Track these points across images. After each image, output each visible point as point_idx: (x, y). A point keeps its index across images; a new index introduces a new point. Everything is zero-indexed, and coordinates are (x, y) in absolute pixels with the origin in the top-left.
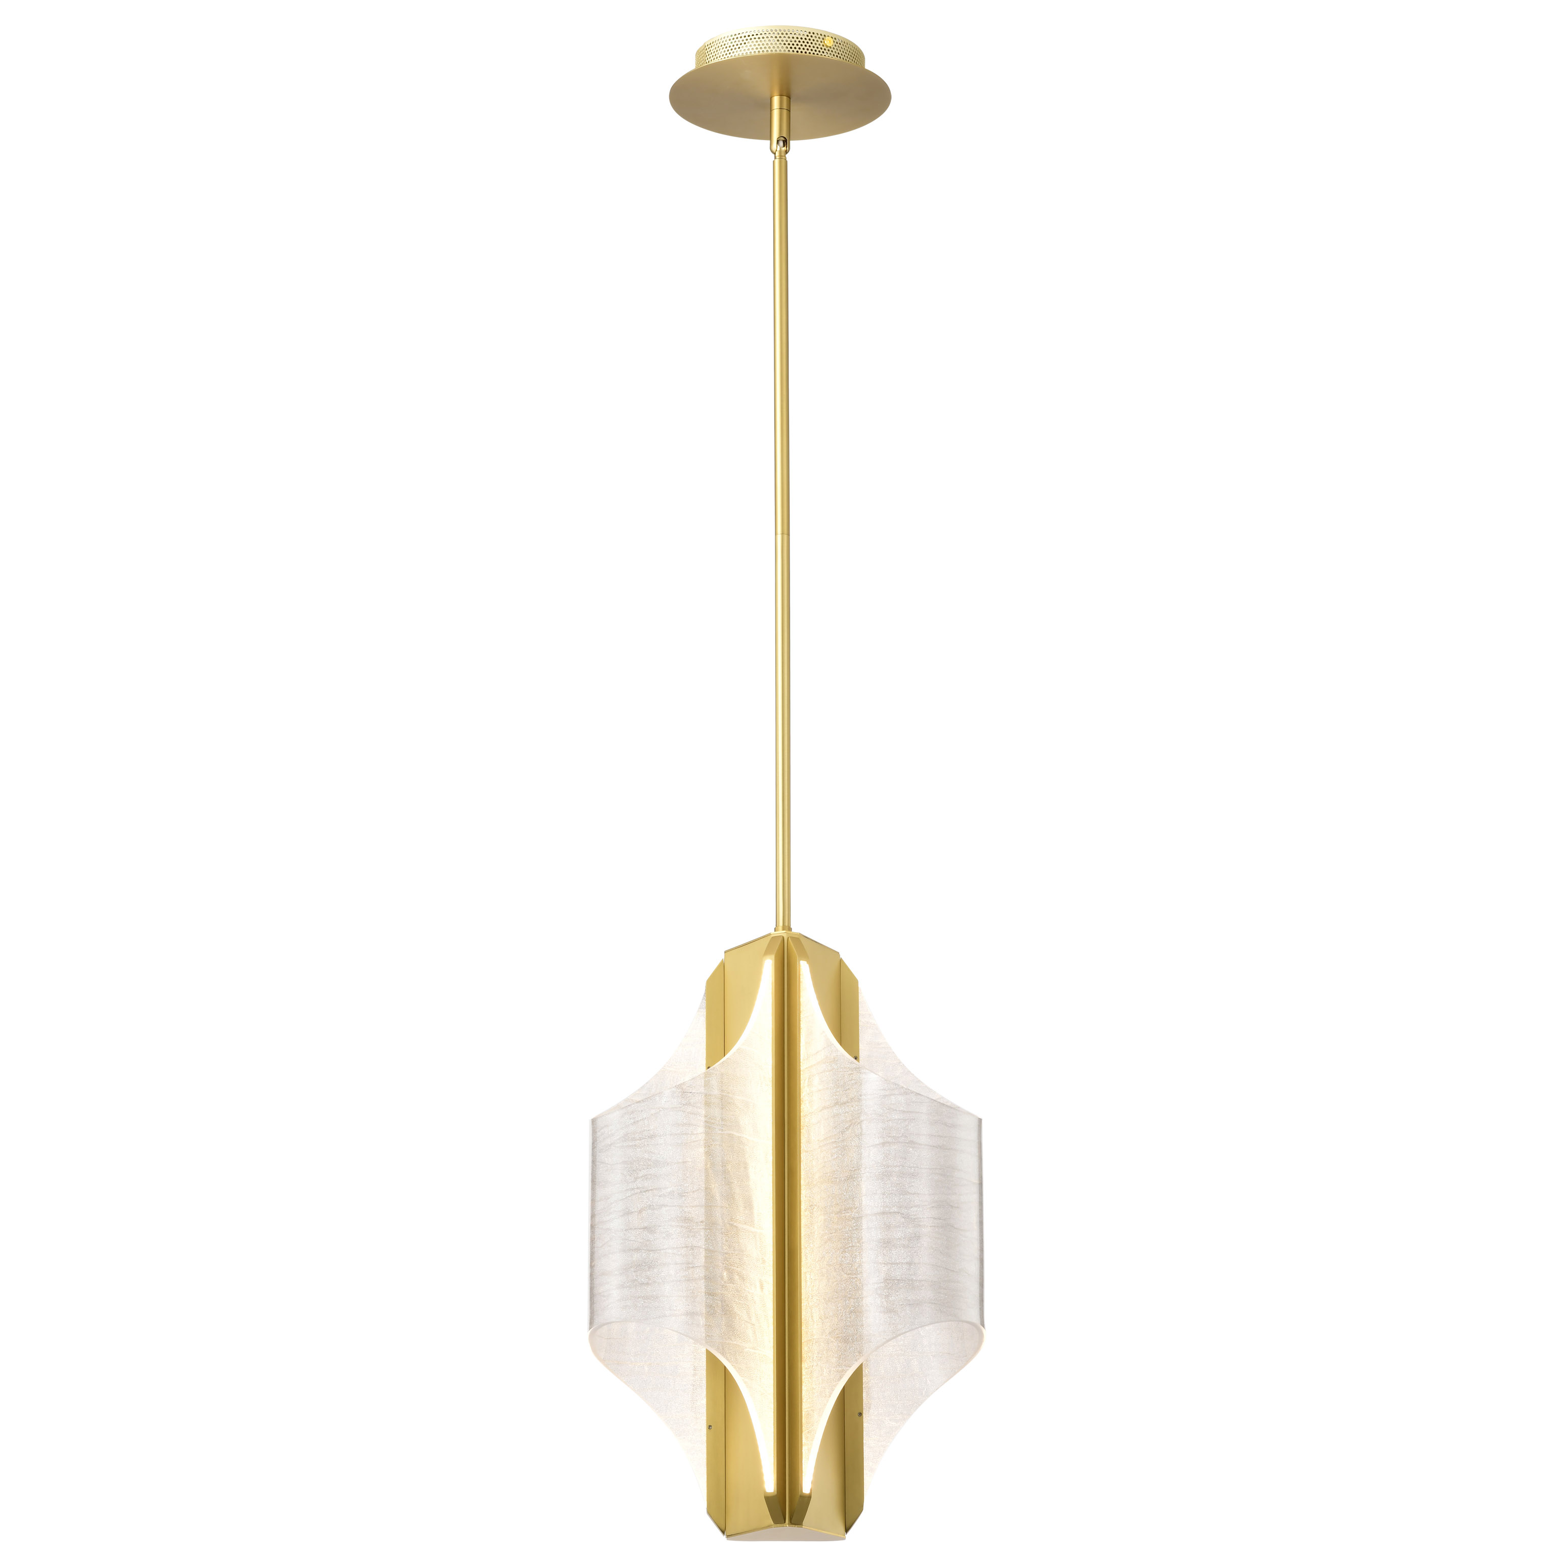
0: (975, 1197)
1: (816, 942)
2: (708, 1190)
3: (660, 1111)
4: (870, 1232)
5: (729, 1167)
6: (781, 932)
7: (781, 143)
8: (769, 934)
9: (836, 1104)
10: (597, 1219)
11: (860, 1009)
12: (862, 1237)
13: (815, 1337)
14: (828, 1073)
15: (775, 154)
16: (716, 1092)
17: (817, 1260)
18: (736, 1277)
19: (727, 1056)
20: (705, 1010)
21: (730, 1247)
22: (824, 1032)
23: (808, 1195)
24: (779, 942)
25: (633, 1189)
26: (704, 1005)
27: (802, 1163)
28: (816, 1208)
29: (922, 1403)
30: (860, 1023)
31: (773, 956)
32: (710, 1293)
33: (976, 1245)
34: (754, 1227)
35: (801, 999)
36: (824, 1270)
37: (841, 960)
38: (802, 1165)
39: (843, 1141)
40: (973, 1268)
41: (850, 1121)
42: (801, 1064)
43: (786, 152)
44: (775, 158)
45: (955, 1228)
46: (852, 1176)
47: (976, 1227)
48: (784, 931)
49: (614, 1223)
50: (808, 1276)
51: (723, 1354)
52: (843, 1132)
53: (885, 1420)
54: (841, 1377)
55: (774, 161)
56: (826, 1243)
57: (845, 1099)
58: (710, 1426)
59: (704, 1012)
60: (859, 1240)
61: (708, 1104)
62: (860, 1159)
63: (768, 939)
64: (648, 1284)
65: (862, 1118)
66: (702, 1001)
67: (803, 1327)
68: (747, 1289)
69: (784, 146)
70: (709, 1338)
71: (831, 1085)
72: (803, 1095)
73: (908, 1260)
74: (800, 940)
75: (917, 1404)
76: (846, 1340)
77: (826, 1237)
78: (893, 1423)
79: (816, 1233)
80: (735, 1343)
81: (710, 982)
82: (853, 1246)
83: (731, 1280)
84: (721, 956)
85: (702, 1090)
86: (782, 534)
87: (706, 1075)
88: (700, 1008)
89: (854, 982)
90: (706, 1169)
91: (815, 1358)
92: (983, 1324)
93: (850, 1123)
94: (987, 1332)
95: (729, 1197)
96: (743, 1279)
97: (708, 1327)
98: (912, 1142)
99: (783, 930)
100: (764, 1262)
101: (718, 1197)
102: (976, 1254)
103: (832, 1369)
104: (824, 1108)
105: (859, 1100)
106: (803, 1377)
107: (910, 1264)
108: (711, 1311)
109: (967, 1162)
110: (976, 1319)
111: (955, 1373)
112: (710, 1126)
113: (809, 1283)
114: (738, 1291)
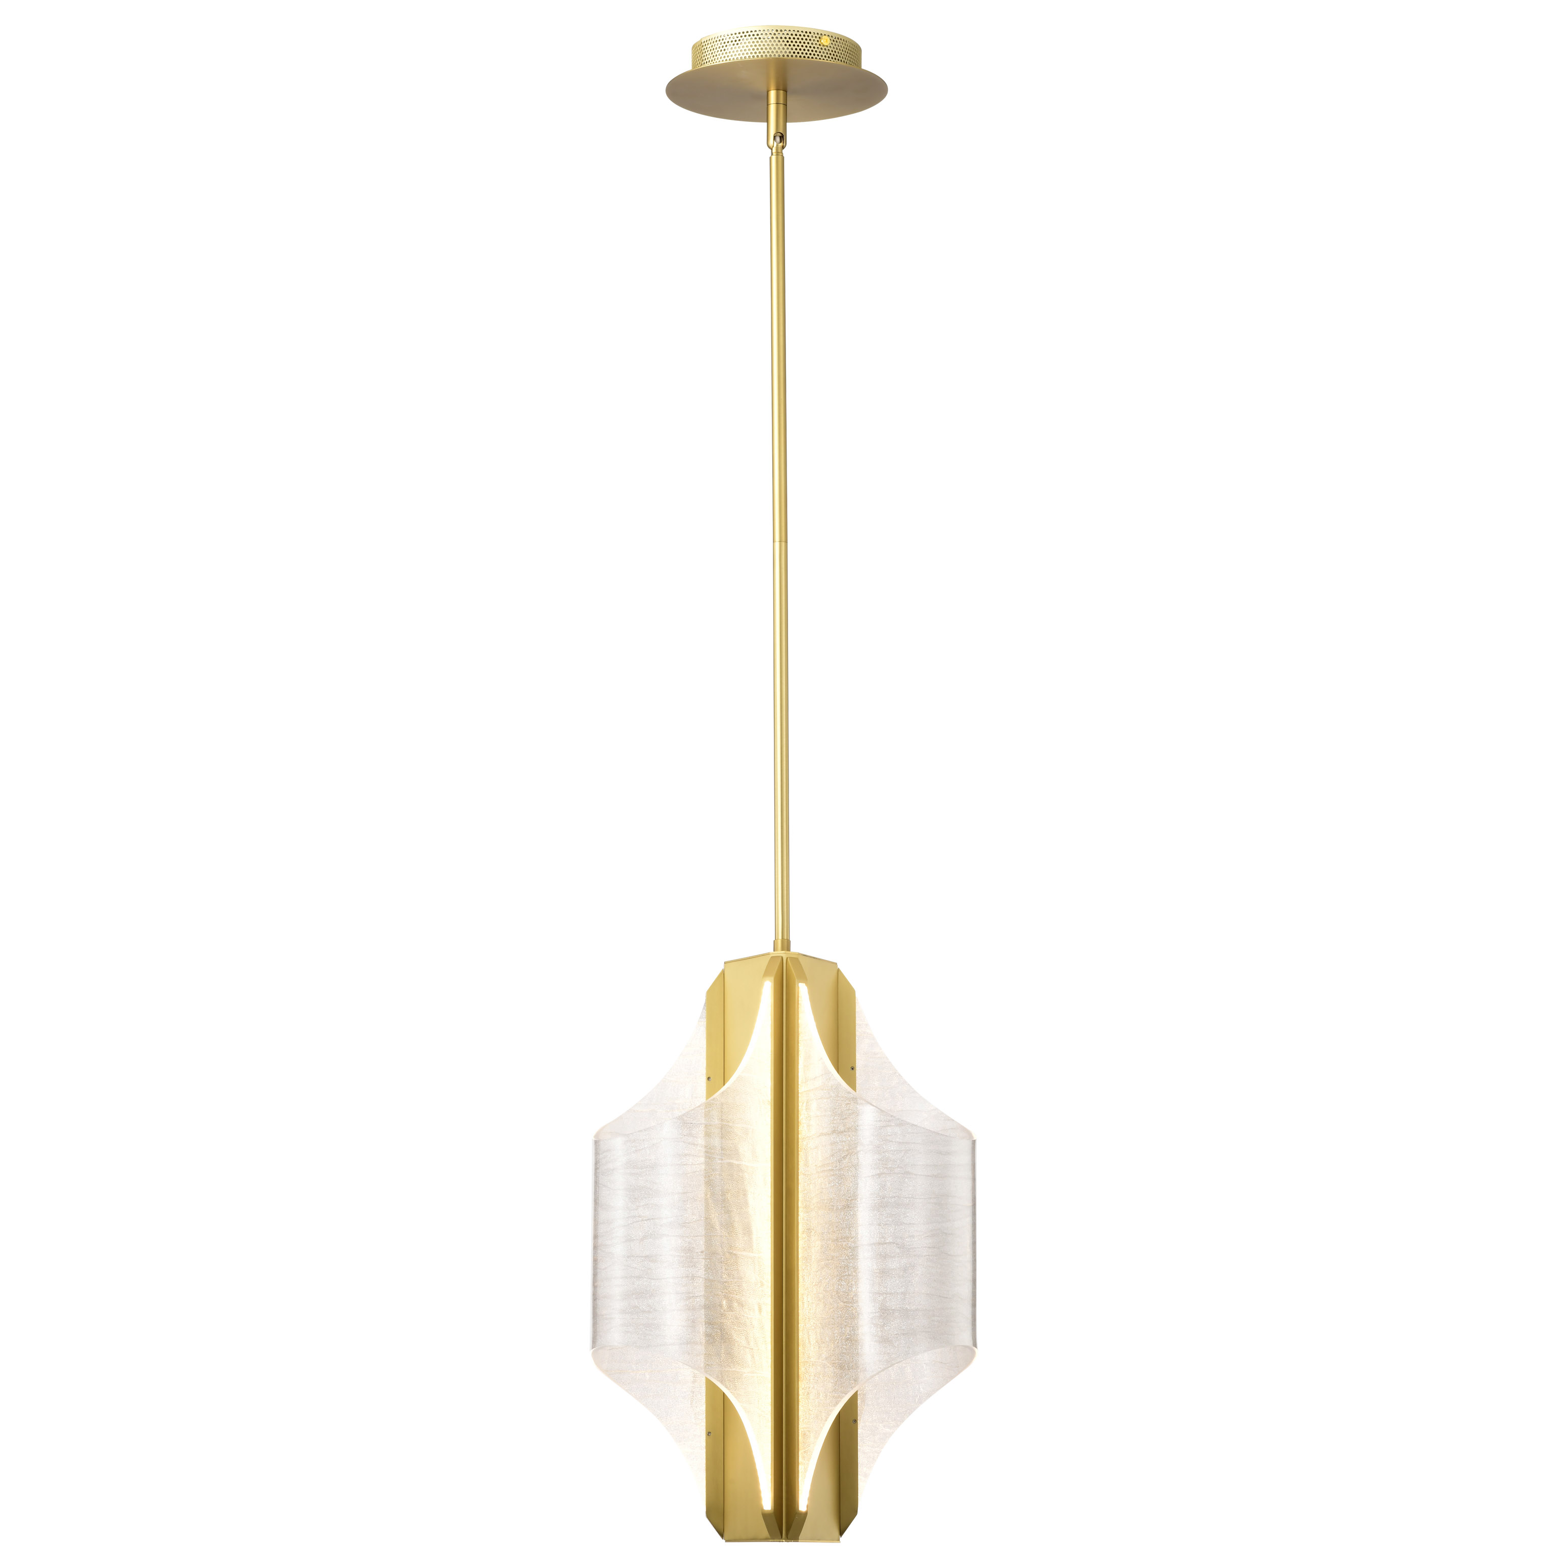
0: (969, 1220)
1: (814, 958)
2: (708, 1220)
3: (661, 1141)
4: (866, 1263)
5: (729, 1196)
6: (780, 953)
7: (778, 139)
8: (768, 954)
9: (834, 1132)
10: (600, 1241)
11: (857, 1019)
12: (858, 1267)
13: (812, 1359)
14: (825, 1100)
15: (772, 149)
16: (716, 1122)
17: (814, 1284)
18: (735, 1305)
19: (727, 1085)
20: (705, 1020)
21: (729, 1275)
22: (821, 1059)
23: (806, 1219)
24: (779, 961)
25: (635, 1217)
26: (705, 1015)
27: (799, 1185)
28: (813, 1232)
29: (915, 1410)
30: (857, 1033)
31: (772, 978)
32: (710, 1323)
33: (969, 1267)
34: (753, 1252)
35: (800, 1021)
36: (821, 1296)
37: (838, 970)
38: (799, 1187)
39: (839, 1170)
40: (966, 1291)
41: (847, 1150)
42: (799, 1086)
43: (783, 147)
44: (772, 154)
45: (949, 1255)
46: (848, 1205)
47: (969, 1250)
48: (784, 952)
49: (617, 1248)
50: (805, 1298)
51: (722, 1382)
52: (840, 1161)
53: (879, 1426)
54: (837, 1403)
55: (770, 158)
56: (823, 1268)
57: (841, 1128)
58: (709, 1433)
59: (704, 1023)
60: (855, 1269)
61: (708, 1135)
62: (857, 1188)
63: (768, 958)
64: (649, 1312)
65: (858, 1149)
66: (702, 1011)
67: (800, 1348)
68: (746, 1315)
69: (781, 142)
70: (708, 1366)
71: (829, 1113)
72: (801, 1118)
73: (903, 1290)
74: (797, 960)
75: (909, 1411)
76: (841, 1367)
77: (823, 1263)
78: (887, 1430)
79: (813, 1257)
80: (734, 1369)
81: (710, 993)
82: (849, 1275)
83: (730, 1308)
84: (722, 967)
85: (703, 1121)
86: (780, 541)
87: (708, 1105)
88: (700, 1018)
89: (851, 992)
90: (706, 1200)
91: (811, 1380)
92: (975, 1345)
93: (847, 1153)
94: (978, 1351)
95: (729, 1226)
96: (741, 1305)
97: (708, 1356)
98: (908, 1173)
99: (782, 950)
100: (762, 1285)
101: (718, 1227)
102: (969, 1277)
103: (828, 1394)
104: (822, 1134)
105: (856, 1130)
106: (800, 1397)
107: (904, 1294)
108: (710, 1338)
109: (962, 1189)
110: (969, 1342)
111: (947, 1382)
112: (710, 1156)
113: (806, 1306)
114: (737, 1318)
